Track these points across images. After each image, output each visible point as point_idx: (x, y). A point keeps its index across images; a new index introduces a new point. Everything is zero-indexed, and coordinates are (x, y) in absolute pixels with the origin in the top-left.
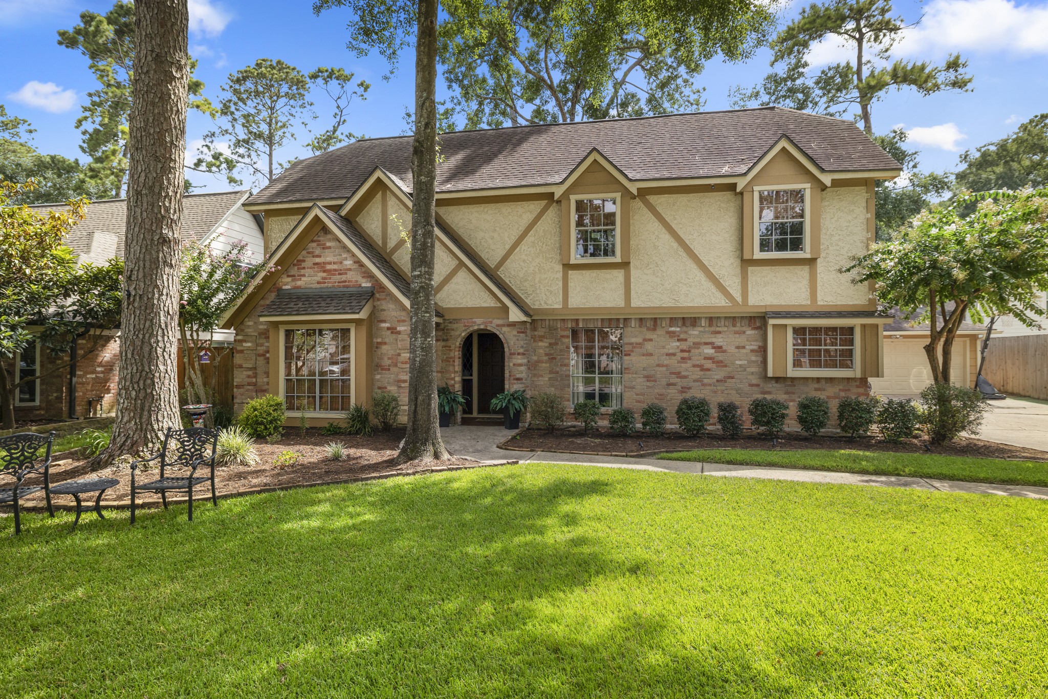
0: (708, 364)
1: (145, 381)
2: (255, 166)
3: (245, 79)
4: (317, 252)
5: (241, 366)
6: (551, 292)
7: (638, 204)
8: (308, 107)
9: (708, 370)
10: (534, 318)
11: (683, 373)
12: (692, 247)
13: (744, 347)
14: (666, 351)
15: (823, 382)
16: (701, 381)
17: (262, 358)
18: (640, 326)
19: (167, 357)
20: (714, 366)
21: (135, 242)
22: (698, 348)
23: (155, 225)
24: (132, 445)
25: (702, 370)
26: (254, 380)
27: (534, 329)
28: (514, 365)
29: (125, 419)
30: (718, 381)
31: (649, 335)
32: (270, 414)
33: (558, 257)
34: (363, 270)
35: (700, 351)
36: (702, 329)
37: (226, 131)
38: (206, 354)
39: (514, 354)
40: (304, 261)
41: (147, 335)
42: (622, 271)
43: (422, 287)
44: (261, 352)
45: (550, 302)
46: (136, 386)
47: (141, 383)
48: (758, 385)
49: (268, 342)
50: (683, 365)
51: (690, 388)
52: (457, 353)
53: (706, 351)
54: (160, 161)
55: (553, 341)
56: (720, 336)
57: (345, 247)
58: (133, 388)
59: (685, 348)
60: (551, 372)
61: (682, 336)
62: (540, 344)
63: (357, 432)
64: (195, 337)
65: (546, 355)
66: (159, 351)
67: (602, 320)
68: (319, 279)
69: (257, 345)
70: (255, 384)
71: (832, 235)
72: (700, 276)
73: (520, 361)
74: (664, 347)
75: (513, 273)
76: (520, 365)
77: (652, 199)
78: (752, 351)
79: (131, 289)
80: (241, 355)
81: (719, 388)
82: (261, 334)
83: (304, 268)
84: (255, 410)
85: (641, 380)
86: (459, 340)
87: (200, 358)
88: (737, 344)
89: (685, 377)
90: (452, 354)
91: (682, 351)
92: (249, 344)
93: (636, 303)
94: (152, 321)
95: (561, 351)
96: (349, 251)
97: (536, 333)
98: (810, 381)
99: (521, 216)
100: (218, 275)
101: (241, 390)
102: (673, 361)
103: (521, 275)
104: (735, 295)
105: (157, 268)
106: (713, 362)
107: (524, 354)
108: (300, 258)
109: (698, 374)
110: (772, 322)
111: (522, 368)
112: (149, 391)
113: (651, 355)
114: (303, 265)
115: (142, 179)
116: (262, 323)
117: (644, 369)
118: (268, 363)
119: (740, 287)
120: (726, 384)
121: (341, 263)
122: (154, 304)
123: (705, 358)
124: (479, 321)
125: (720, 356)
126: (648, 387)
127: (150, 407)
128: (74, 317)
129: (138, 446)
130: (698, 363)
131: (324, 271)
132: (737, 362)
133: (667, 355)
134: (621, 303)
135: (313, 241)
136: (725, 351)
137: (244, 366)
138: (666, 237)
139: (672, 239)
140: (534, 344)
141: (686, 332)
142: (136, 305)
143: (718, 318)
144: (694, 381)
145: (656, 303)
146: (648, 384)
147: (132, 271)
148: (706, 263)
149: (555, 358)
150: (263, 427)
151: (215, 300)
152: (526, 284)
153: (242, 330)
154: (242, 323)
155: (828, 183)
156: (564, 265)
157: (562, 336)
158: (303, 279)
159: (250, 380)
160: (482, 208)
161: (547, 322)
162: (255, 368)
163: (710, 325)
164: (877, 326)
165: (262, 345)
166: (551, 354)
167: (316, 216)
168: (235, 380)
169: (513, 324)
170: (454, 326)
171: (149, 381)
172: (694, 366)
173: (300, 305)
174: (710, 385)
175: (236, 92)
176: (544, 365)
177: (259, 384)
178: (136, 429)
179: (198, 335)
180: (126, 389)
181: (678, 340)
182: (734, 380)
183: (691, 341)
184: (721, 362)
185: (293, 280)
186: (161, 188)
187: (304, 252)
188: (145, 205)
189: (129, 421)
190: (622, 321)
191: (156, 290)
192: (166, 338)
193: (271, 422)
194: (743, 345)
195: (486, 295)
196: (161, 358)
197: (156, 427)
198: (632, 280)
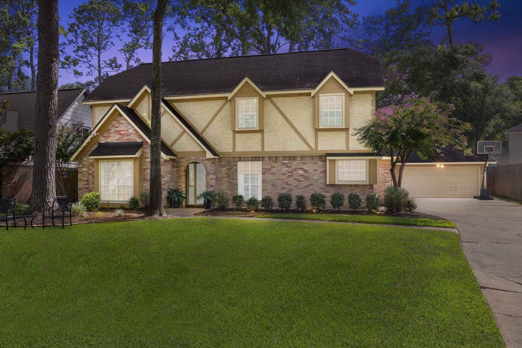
0: (301, 178)
1: (43, 183)
2: (90, 63)
3: (83, 11)
4: (117, 125)
5: (81, 180)
6: (227, 144)
7: (267, 102)
8: (121, 26)
9: (301, 181)
10: (220, 156)
11: (290, 183)
12: (292, 122)
13: (317, 170)
14: (281, 172)
15: (353, 187)
16: (298, 187)
17: (91, 176)
18: (270, 160)
19: (51, 173)
20: (303, 179)
21: (39, 127)
22: (297, 171)
23: (46, 121)
24: (39, 208)
25: (298, 181)
26: (87, 186)
27: (221, 162)
28: (210, 179)
29: (36, 198)
30: (305, 186)
31: (274, 165)
32: (94, 200)
33: (231, 127)
34: (138, 134)
35: (297, 172)
36: (298, 162)
37: (72, 41)
38: (65, 173)
39: (209, 174)
40: (110, 130)
41: (44, 165)
42: (260, 134)
43: (155, 145)
44: (91, 173)
45: (227, 149)
46: (40, 185)
47: (42, 183)
48: (323, 188)
49: (93, 168)
50: (289, 179)
51: (292, 190)
52: (183, 173)
53: (300, 172)
54: (48, 95)
55: (229, 167)
56: (306, 165)
57: (129, 123)
58: (39, 186)
59: (290, 171)
60: (228, 183)
61: (289, 165)
62: (223, 169)
63: (133, 209)
64: (61, 166)
65: (226, 174)
66: (49, 171)
67: (252, 157)
68: (118, 138)
69: (89, 170)
70: (88, 188)
71: (356, 117)
72: (296, 136)
73: (212, 177)
74: (280, 170)
75: (210, 135)
76: (212, 179)
77: (274, 99)
78: (321, 172)
79: (38, 146)
80: (82, 174)
81: (306, 190)
82: (90, 164)
83: (110, 133)
84: (87, 198)
85: (270, 186)
86: (184, 167)
87: (63, 175)
88: (314, 169)
89: (290, 185)
90: (181, 174)
91: (289, 172)
92: (85, 169)
93: (266, 149)
94: (46, 159)
95: (233, 172)
96: (131, 125)
97: (221, 164)
98: (347, 186)
99: (213, 107)
100: (71, 137)
101: (81, 191)
102: (284, 177)
103: (214, 136)
104: (312, 146)
105: (47, 138)
106: (303, 178)
107: (214, 174)
108: (109, 128)
109: (296, 183)
110: (328, 158)
111: (213, 180)
112: (45, 187)
113: (275, 174)
114: (110, 131)
115: (42, 102)
116: (91, 159)
117: (271, 181)
118: (94, 178)
119: (314, 142)
120: (309, 188)
121: (128, 130)
122: (46, 152)
123: (300, 176)
124: (193, 158)
125: (306, 175)
126: (273, 190)
127: (45, 193)
128: (4, 156)
129: (41, 208)
130: (296, 178)
131: (120, 135)
132: (314, 177)
133: (282, 174)
134: (260, 150)
135: (114, 120)
136: (308, 172)
137: (83, 179)
138: (281, 118)
139: (283, 119)
140: (220, 169)
141: (291, 163)
142: (40, 153)
143: (306, 156)
144: (295, 186)
145: (276, 149)
146: (273, 188)
147: (38, 139)
148: (299, 130)
149: (230, 176)
150: (90, 206)
151: (70, 149)
152: (216, 140)
153: (82, 163)
154: (82, 159)
155: (352, 93)
156: (233, 131)
157: (234, 165)
158: (110, 138)
159: (85, 186)
160: (195, 104)
161: (226, 158)
162: (88, 181)
163: (302, 160)
164: (376, 160)
165: (91, 169)
166: (228, 174)
167: (116, 108)
168: (79, 186)
169: (209, 160)
170: (182, 160)
171: (45, 183)
172: (294, 179)
173: (108, 151)
174: (302, 188)
175: (78, 18)
176: (225, 179)
177: (90, 188)
178: (40, 202)
179: (62, 165)
180: (36, 186)
181: (287, 167)
182: (312, 186)
183: (293, 167)
184: (307, 177)
185: (105, 139)
186: (49, 106)
187: (110, 126)
188: (43, 112)
189: (37, 199)
190: (261, 158)
191: (47, 147)
192: (51, 166)
193: (94, 203)
194: (317, 169)
195: (196, 145)
196: (49, 174)
197: (47, 201)
198: (265, 138)
